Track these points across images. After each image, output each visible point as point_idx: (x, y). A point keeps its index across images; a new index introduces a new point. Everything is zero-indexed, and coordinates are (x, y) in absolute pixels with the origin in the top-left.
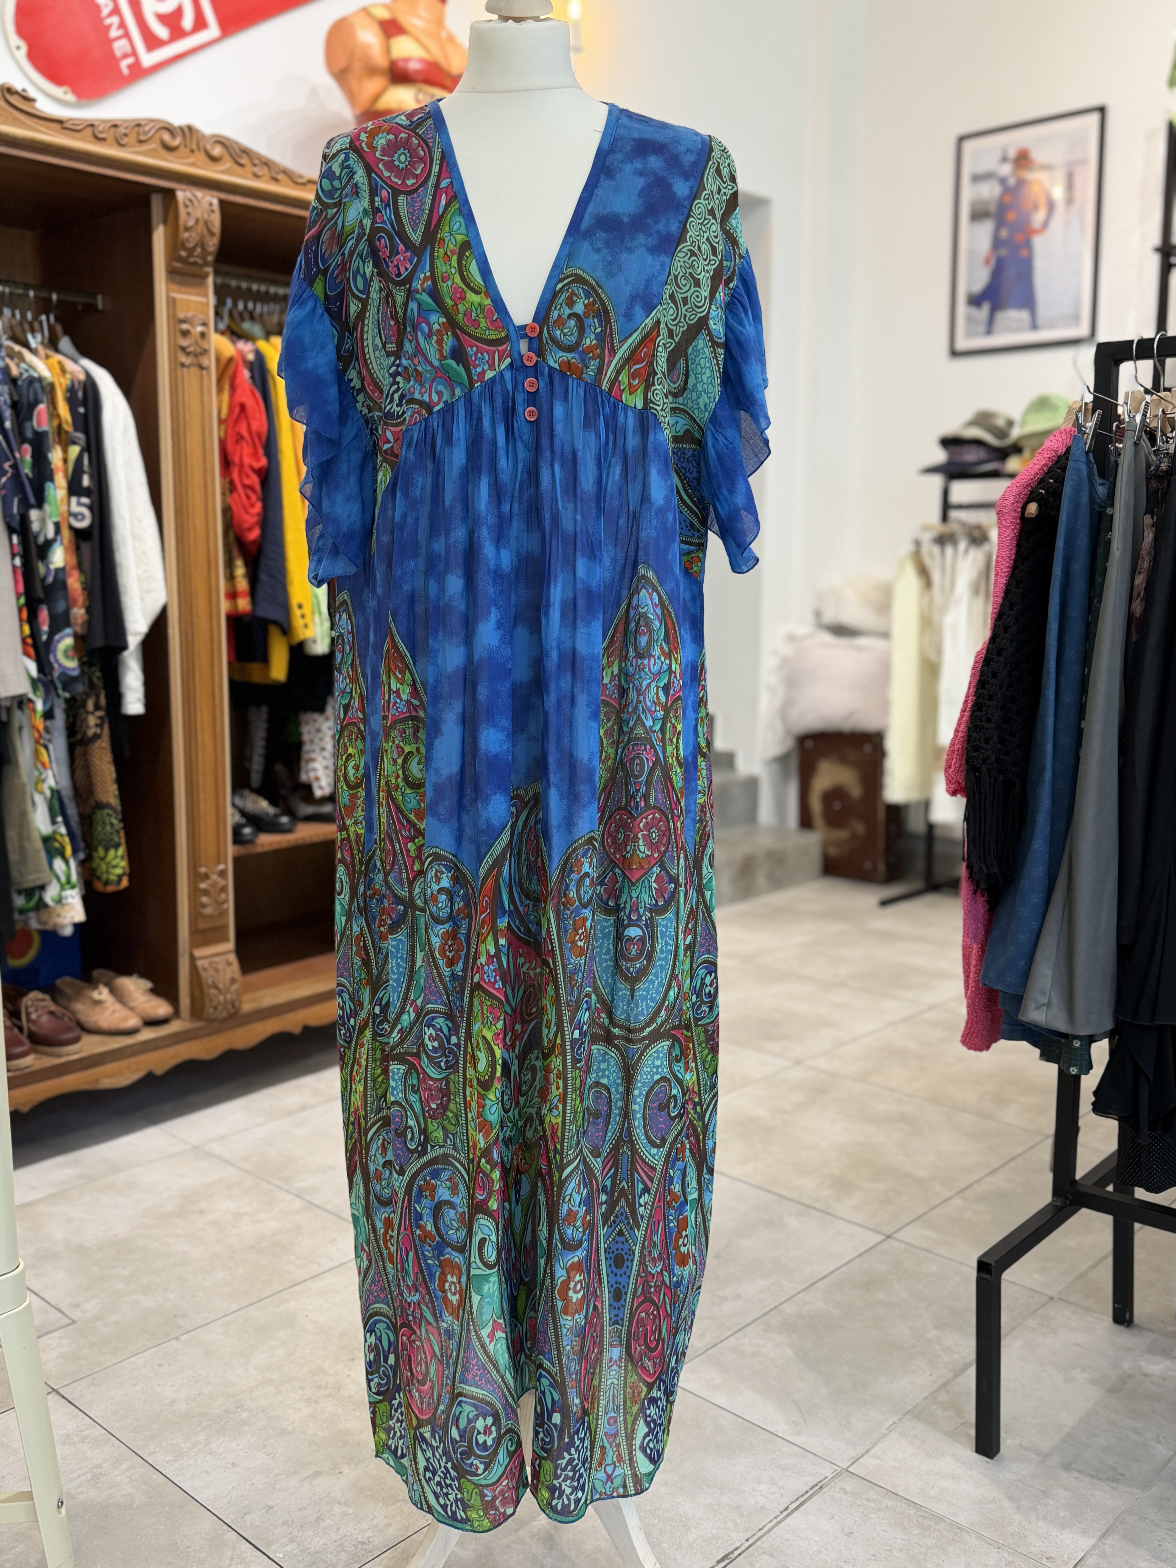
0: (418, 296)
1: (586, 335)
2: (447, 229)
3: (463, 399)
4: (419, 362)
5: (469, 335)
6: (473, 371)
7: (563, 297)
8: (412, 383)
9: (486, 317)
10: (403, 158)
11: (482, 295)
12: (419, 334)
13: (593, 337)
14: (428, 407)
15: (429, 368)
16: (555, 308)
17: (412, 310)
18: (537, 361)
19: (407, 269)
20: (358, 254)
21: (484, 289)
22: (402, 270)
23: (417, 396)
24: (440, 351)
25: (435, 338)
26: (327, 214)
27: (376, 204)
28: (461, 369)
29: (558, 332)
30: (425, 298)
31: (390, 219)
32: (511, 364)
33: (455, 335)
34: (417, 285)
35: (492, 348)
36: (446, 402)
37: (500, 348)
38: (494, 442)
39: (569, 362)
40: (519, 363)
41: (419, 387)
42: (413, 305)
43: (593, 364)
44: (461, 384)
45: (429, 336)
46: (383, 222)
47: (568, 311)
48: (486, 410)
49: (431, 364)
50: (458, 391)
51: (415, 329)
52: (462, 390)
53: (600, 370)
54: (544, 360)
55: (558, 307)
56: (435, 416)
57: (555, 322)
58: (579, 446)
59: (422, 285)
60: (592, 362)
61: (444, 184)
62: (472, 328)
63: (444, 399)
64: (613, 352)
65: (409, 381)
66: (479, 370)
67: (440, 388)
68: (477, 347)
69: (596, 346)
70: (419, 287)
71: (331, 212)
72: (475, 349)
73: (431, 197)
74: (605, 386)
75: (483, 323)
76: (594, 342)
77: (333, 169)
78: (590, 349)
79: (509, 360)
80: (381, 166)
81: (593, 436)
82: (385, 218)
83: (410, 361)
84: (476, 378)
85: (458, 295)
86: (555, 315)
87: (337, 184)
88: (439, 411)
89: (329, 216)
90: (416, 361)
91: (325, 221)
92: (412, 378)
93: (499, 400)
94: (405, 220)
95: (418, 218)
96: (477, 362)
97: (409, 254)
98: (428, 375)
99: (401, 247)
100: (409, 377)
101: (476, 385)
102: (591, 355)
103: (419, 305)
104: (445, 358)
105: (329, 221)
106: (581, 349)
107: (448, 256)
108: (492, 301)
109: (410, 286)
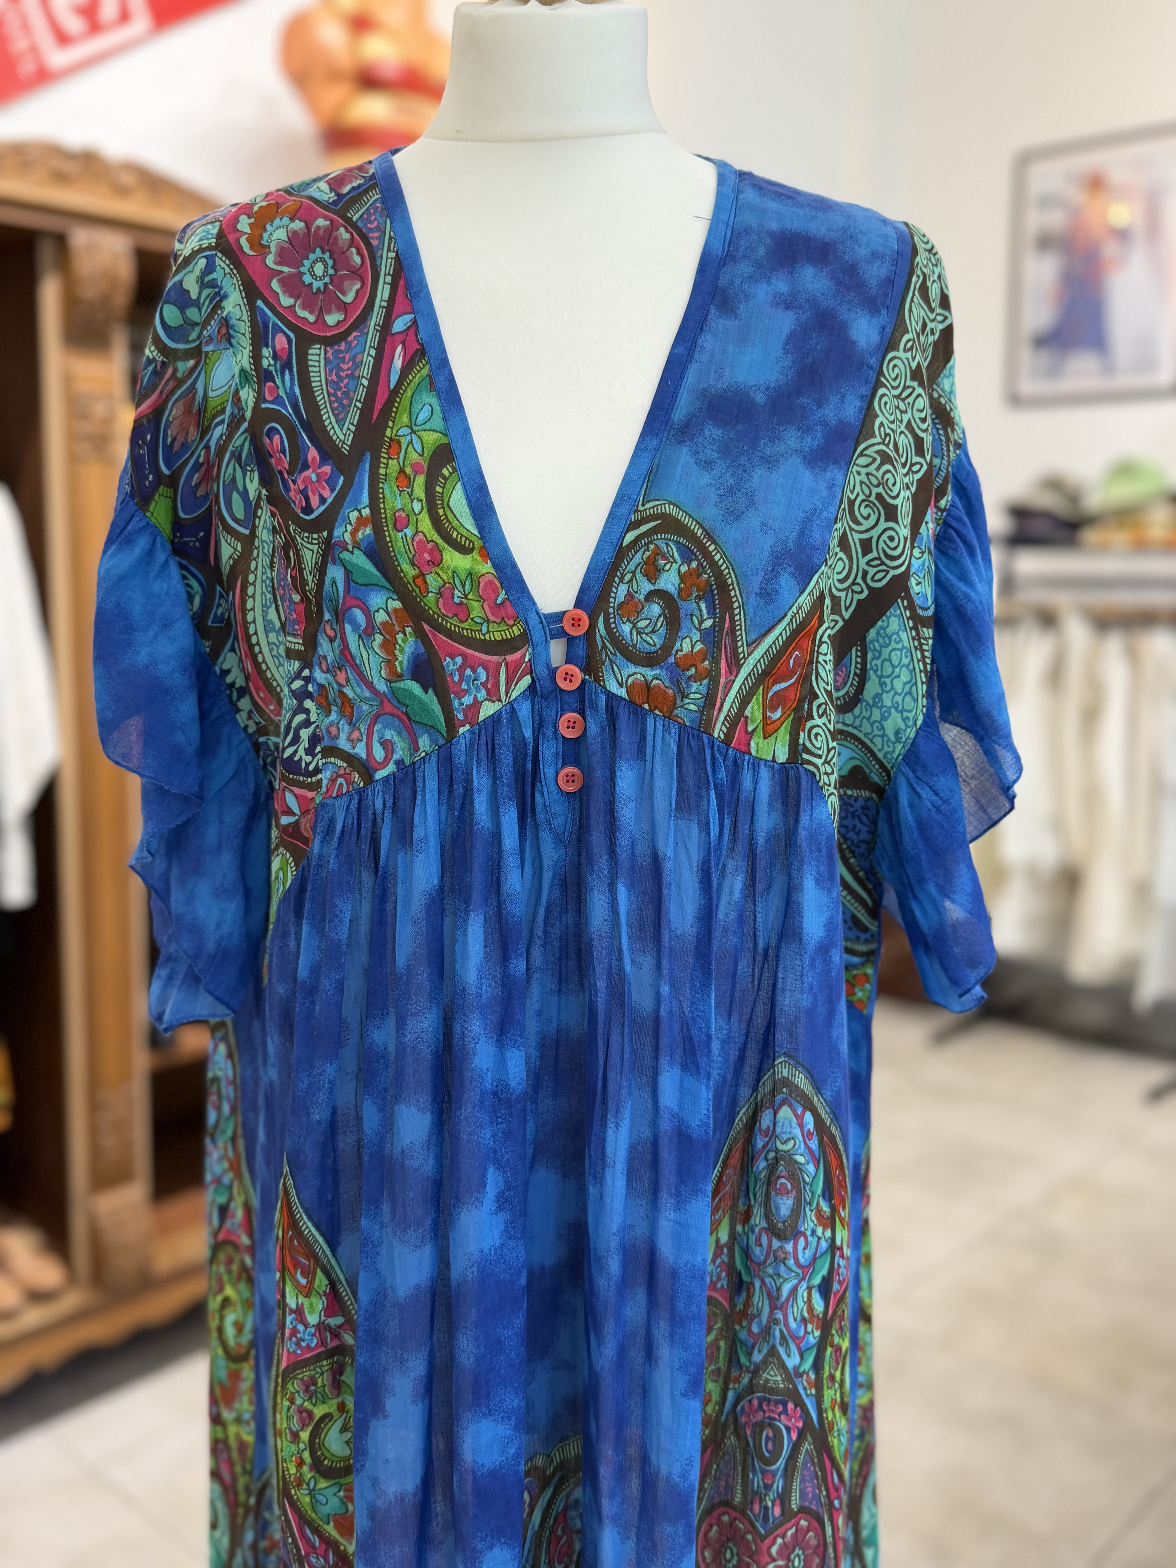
0: (345, 555)
1: (682, 633)
2: (405, 419)
3: (434, 759)
4: (348, 681)
5: (449, 634)
6: (456, 703)
7: (638, 558)
8: (334, 716)
9: (481, 599)
10: (319, 269)
11: (475, 554)
12: (348, 627)
13: (696, 636)
14: (366, 769)
15: (367, 694)
16: (621, 580)
17: (334, 582)
18: (583, 682)
19: (323, 500)
20: (233, 454)
21: (478, 544)
22: (315, 501)
23: (343, 744)
24: (390, 663)
25: (379, 638)
26: (175, 370)
27: (265, 363)
28: (431, 700)
29: (627, 628)
30: (360, 560)
31: (291, 395)
32: (532, 687)
33: (420, 634)
34: (342, 532)
35: (495, 659)
36: (400, 763)
37: (510, 658)
38: (497, 836)
39: (647, 685)
40: (547, 684)
41: (346, 727)
42: (335, 573)
43: (697, 690)
44: (431, 728)
45: (368, 632)
46: (278, 400)
47: (646, 587)
48: (481, 780)
49: (370, 686)
50: (424, 743)
51: (340, 616)
52: (433, 741)
53: (710, 701)
54: (597, 680)
55: (628, 577)
56: (379, 787)
57: (621, 605)
58: (666, 848)
59: (354, 534)
60: (695, 686)
61: (400, 325)
62: (455, 621)
63: (396, 757)
64: (735, 664)
65: (328, 713)
66: (467, 700)
67: (389, 734)
68: (464, 656)
69: (703, 657)
70: (347, 537)
71: (183, 366)
72: (459, 660)
73: (373, 352)
74: (719, 731)
75: (476, 609)
76: (699, 646)
77: (186, 286)
78: (690, 660)
79: (527, 680)
80: (275, 285)
81: (695, 831)
82: (282, 393)
83: (328, 676)
84: (461, 717)
85: (427, 556)
86: (621, 591)
87: (193, 314)
88: (386, 779)
89: (179, 375)
90: (341, 677)
91: (171, 384)
92: (334, 708)
93: (506, 759)
94: (321, 397)
95: (347, 394)
96: (464, 686)
97: (327, 469)
98: (365, 707)
99: (313, 454)
100: (329, 705)
101: (461, 730)
102: (692, 671)
103: (348, 573)
104: (400, 677)
105: (180, 383)
106: (672, 660)
107: (408, 477)
108: (495, 566)
109: (330, 535)
